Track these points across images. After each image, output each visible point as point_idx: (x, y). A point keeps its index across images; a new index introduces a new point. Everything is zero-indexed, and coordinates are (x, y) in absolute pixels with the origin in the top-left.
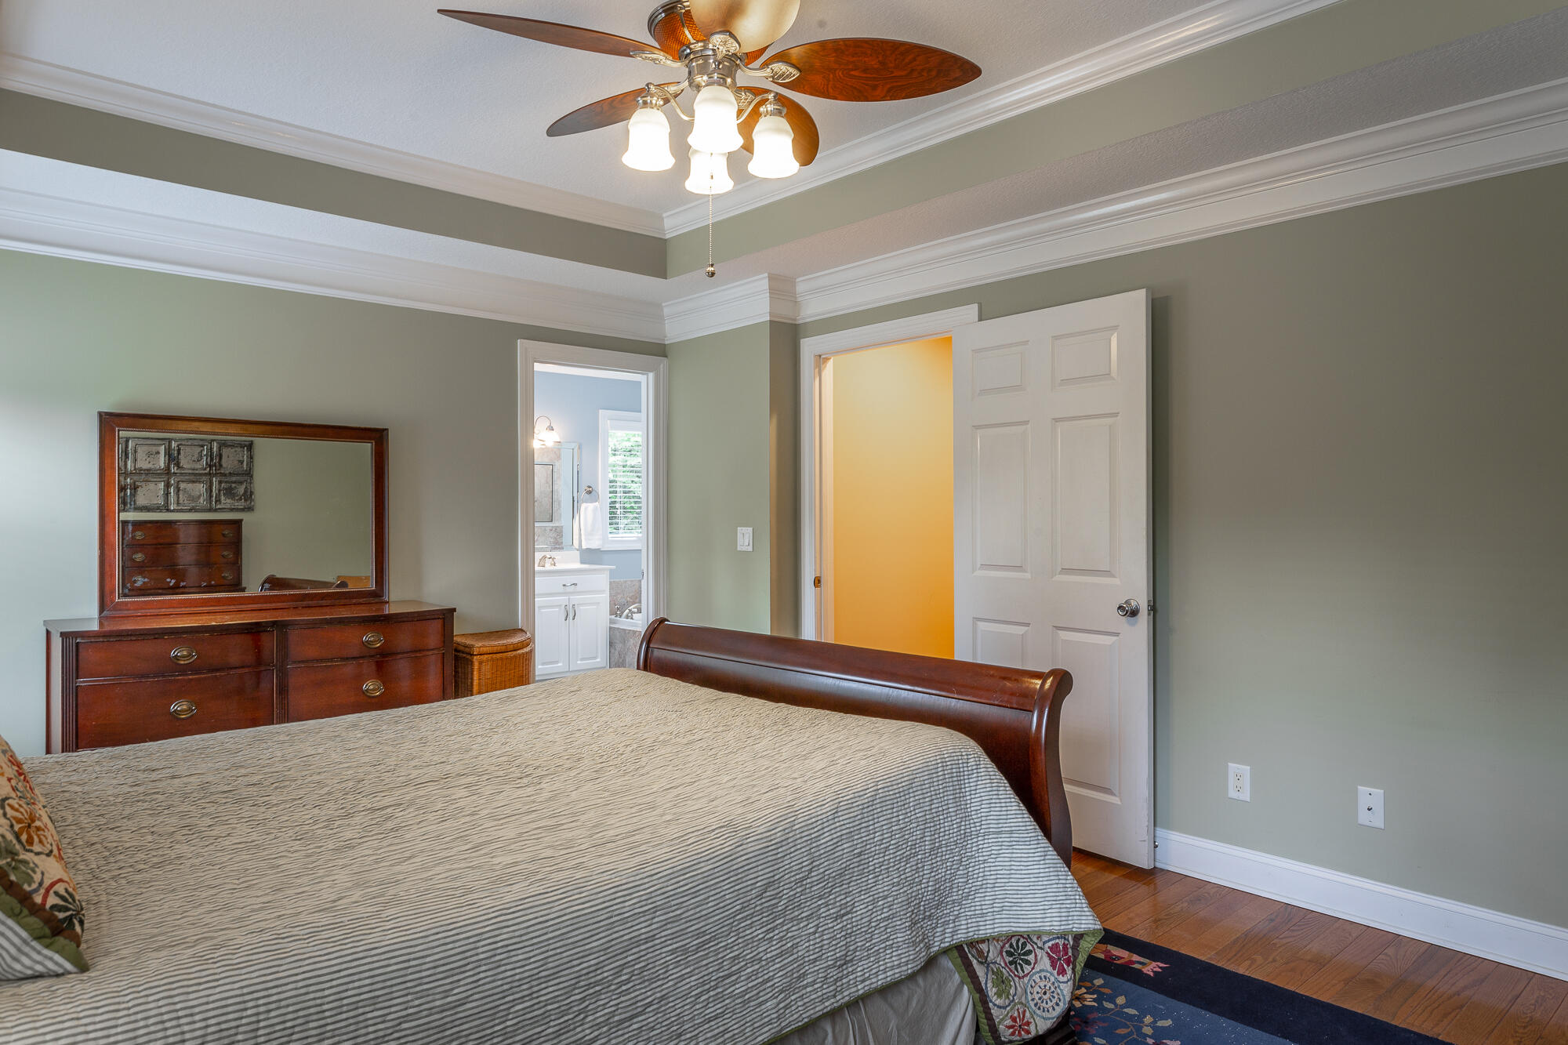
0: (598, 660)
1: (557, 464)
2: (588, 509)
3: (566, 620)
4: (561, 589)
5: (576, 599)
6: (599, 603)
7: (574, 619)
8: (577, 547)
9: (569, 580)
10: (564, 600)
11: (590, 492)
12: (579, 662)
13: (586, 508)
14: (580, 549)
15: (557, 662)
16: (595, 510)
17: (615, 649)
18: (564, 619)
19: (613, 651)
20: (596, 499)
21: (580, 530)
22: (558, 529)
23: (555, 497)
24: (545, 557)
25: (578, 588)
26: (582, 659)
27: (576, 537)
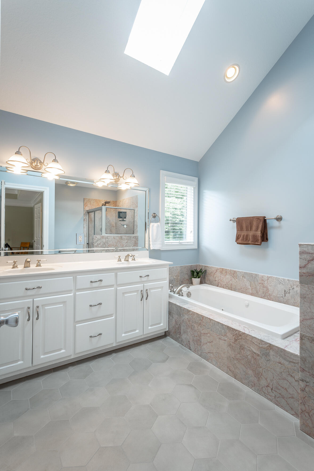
0: (162, 324)
1: (136, 209)
2: (153, 227)
3: (141, 300)
4: (139, 279)
5: (148, 285)
6: (162, 287)
7: (146, 299)
8: (147, 248)
9: (144, 273)
10: (139, 286)
11: (154, 217)
12: (150, 328)
13: (153, 226)
14: (149, 250)
15: (135, 330)
16: (158, 226)
17: (173, 317)
18: (140, 299)
19: (171, 318)
20: (158, 221)
21: (149, 238)
22: (136, 237)
23: (135, 223)
24: (128, 255)
25: (150, 278)
26: (151, 326)
27: (147, 242)
